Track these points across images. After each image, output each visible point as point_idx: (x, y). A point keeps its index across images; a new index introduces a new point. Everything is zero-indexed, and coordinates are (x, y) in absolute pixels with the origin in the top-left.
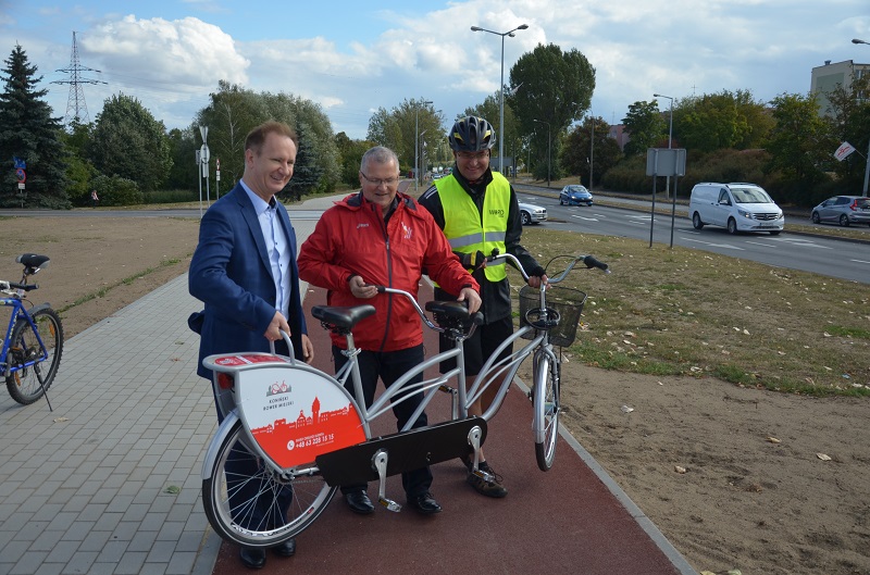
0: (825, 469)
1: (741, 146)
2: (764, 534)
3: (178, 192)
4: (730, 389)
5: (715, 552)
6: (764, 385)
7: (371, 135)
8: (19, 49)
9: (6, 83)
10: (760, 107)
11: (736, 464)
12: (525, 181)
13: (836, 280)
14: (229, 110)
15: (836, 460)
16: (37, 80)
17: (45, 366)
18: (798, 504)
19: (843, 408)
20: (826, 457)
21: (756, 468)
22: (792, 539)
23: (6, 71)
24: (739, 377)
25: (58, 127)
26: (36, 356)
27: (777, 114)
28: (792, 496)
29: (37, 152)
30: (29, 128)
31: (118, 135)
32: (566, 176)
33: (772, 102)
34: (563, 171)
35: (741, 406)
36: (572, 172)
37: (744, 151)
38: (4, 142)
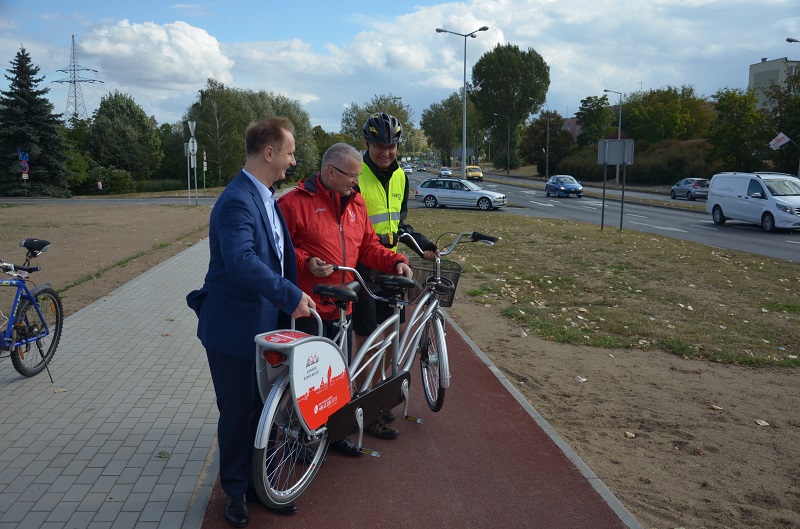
0: (763, 434)
1: (684, 137)
2: (708, 494)
3: (168, 181)
4: (675, 360)
5: (662, 511)
6: (707, 356)
7: (344, 128)
8: (23, 51)
9: (11, 82)
10: (702, 102)
11: (681, 430)
13: (772, 260)
14: (215, 106)
15: (773, 426)
16: (40, 80)
17: (47, 341)
18: (738, 466)
19: (779, 377)
20: (764, 423)
21: (700, 433)
22: (733, 499)
23: (11, 71)
24: (683, 349)
25: (59, 122)
26: (38, 333)
27: (718, 107)
28: (733, 459)
29: (39, 145)
30: (33, 124)
31: (114, 129)
32: (524, 165)
33: (713, 96)
34: (521, 161)
35: (685, 376)
36: (530, 162)
37: (688, 142)
38: (10, 136)
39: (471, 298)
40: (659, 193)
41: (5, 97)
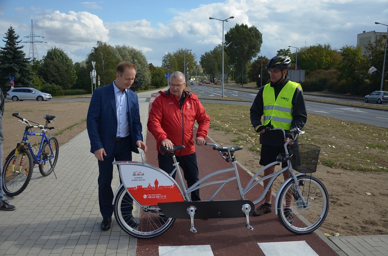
0: (369, 198)
1: (327, 69)
2: (347, 221)
3: (78, 90)
4: (329, 169)
5: (329, 227)
6: (343, 167)
7: (163, 64)
8: (11, 28)
9: (5, 43)
10: (335, 51)
11: (334, 197)
12: (232, 84)
13: (370, 126)
14: (102, 54)
15: (373, 195)
16: (19, 42)
18: (359, 210)
19: (375, 176)
20: (369, 194)
21: (342, 198)
22: (358, 222)
23: (5, 38)
24: (332, 164)
25: (28, 62)
27: (343, 54)
28: (357, 208)
29: (19, 73)
30: (16, 63)
31: (54, 65)
32: (250, 82)
33: (341, 50)
34: (249, 80)
35: (334, 175)
36: (253, 80)
37: (328, 71)
38: (5, 69)
39: (234, 143)
40: (315, 95)
41: (2, 50)
